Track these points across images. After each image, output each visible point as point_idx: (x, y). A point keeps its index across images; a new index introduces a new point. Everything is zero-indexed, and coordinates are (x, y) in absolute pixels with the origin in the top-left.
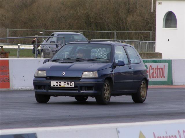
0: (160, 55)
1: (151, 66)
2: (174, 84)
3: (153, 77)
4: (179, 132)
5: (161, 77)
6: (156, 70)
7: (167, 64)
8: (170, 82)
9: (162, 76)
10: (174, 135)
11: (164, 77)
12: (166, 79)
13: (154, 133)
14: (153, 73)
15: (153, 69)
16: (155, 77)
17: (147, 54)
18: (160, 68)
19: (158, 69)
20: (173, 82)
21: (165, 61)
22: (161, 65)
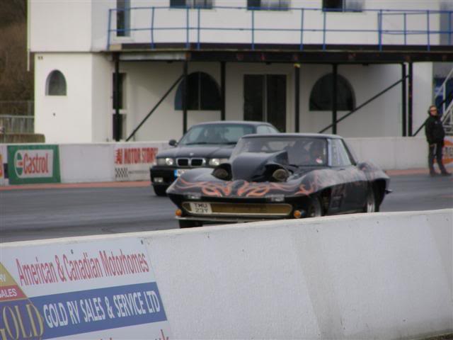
0: (41, 138)
1: (26, 155)
2: (62, 181)
3: (30, 172)
4: (56, 257)
5: (43, 171)
6: (35, 161)
7: (51, 152)
8: (56, 178)
9: (45, 169)
10: (48, 262)
11: (47, 171)
12: (50, 174)
13: (17, 260)
14: (30, 165)
15: (30, 159)
16: (34, 172)
17: (22, 136)
18: (40, 158)
19: (37, 159)
20: (62, 178)
21: (49, 147)
22: (41, 153)
